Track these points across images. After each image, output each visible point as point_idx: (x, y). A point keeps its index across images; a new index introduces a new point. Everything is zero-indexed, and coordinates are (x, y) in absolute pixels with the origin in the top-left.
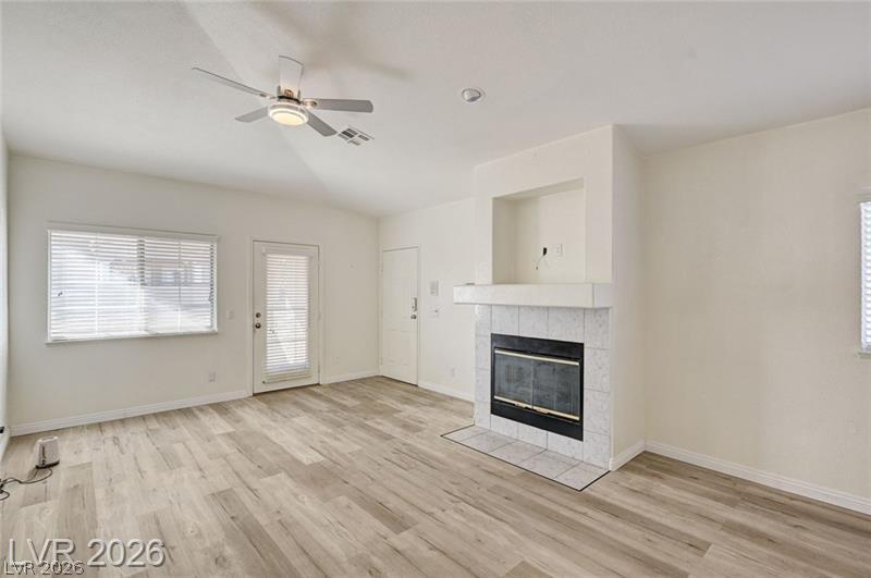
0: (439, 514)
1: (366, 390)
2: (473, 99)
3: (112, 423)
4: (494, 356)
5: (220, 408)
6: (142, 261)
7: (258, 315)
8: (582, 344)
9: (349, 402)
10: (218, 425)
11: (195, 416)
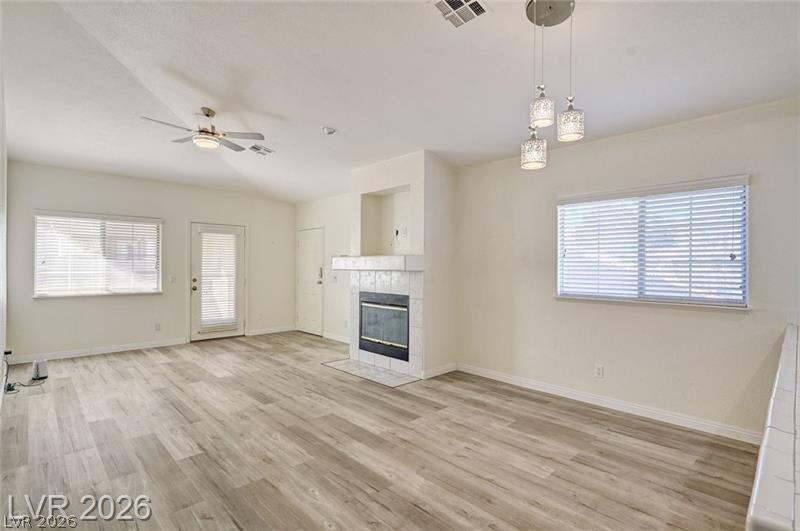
0: (295, 397)
1: (280, 339)
2: (330, 133)
3: (82, 358)
4: (361, 307)
5: (163, 349)
6: (104, 237)
7: (195, 280)
8: (408, 297)
9: (264, 346)
10: (161, 359)
11: (144, 354)
